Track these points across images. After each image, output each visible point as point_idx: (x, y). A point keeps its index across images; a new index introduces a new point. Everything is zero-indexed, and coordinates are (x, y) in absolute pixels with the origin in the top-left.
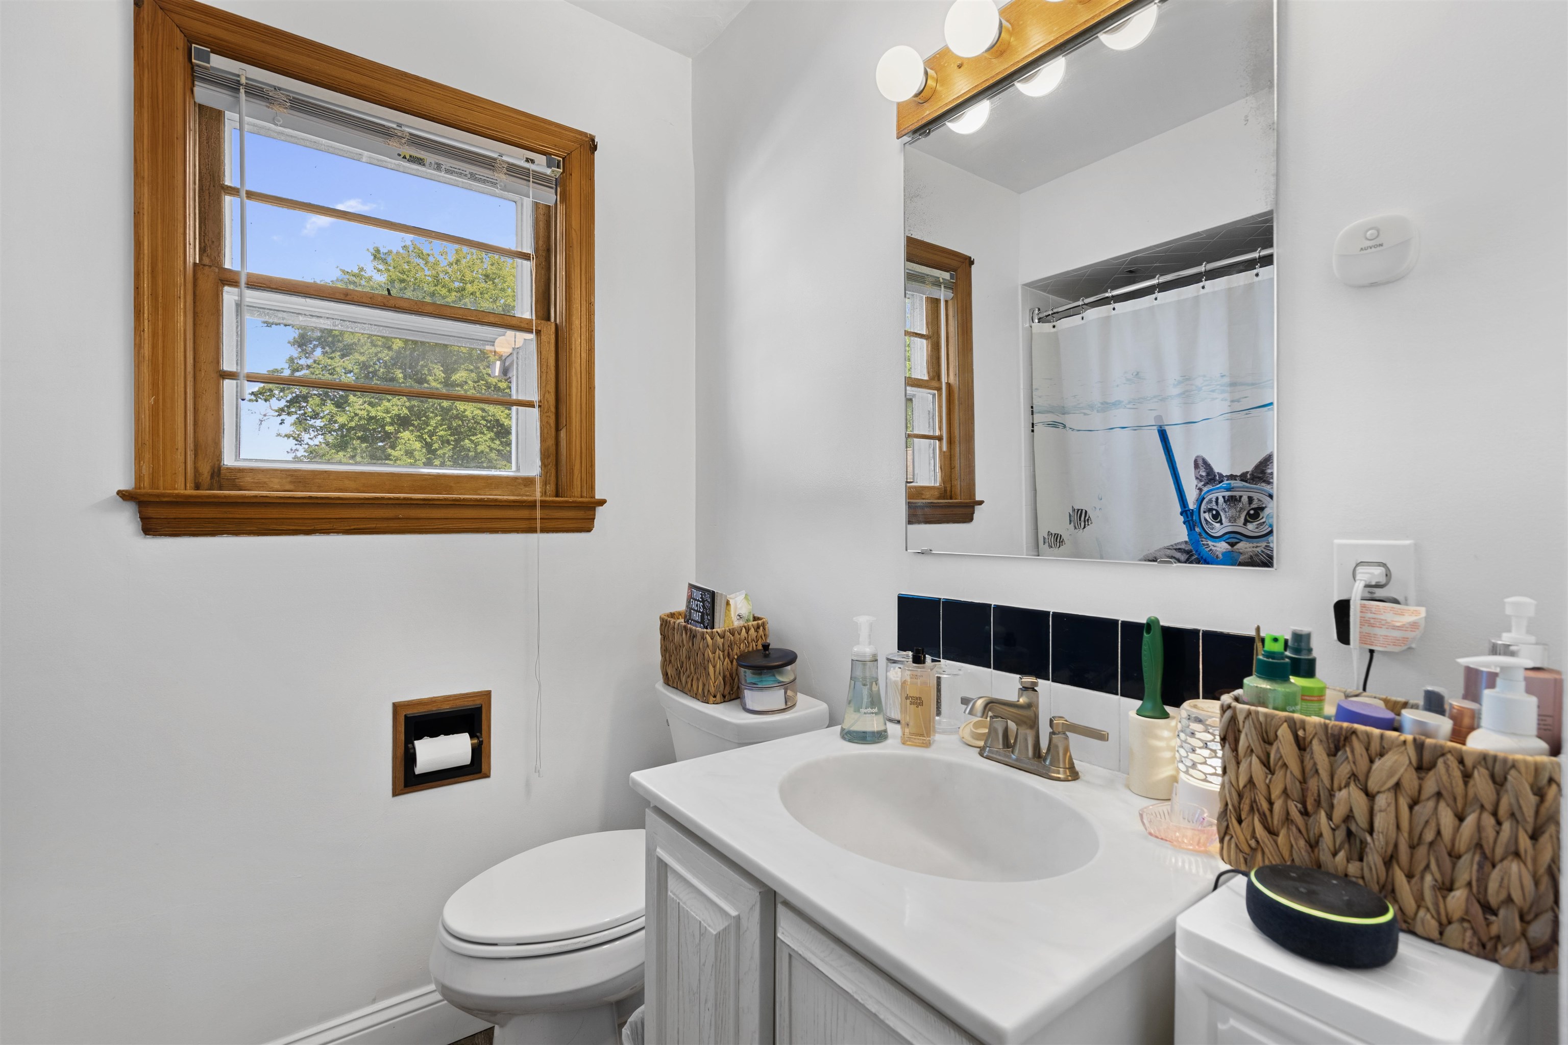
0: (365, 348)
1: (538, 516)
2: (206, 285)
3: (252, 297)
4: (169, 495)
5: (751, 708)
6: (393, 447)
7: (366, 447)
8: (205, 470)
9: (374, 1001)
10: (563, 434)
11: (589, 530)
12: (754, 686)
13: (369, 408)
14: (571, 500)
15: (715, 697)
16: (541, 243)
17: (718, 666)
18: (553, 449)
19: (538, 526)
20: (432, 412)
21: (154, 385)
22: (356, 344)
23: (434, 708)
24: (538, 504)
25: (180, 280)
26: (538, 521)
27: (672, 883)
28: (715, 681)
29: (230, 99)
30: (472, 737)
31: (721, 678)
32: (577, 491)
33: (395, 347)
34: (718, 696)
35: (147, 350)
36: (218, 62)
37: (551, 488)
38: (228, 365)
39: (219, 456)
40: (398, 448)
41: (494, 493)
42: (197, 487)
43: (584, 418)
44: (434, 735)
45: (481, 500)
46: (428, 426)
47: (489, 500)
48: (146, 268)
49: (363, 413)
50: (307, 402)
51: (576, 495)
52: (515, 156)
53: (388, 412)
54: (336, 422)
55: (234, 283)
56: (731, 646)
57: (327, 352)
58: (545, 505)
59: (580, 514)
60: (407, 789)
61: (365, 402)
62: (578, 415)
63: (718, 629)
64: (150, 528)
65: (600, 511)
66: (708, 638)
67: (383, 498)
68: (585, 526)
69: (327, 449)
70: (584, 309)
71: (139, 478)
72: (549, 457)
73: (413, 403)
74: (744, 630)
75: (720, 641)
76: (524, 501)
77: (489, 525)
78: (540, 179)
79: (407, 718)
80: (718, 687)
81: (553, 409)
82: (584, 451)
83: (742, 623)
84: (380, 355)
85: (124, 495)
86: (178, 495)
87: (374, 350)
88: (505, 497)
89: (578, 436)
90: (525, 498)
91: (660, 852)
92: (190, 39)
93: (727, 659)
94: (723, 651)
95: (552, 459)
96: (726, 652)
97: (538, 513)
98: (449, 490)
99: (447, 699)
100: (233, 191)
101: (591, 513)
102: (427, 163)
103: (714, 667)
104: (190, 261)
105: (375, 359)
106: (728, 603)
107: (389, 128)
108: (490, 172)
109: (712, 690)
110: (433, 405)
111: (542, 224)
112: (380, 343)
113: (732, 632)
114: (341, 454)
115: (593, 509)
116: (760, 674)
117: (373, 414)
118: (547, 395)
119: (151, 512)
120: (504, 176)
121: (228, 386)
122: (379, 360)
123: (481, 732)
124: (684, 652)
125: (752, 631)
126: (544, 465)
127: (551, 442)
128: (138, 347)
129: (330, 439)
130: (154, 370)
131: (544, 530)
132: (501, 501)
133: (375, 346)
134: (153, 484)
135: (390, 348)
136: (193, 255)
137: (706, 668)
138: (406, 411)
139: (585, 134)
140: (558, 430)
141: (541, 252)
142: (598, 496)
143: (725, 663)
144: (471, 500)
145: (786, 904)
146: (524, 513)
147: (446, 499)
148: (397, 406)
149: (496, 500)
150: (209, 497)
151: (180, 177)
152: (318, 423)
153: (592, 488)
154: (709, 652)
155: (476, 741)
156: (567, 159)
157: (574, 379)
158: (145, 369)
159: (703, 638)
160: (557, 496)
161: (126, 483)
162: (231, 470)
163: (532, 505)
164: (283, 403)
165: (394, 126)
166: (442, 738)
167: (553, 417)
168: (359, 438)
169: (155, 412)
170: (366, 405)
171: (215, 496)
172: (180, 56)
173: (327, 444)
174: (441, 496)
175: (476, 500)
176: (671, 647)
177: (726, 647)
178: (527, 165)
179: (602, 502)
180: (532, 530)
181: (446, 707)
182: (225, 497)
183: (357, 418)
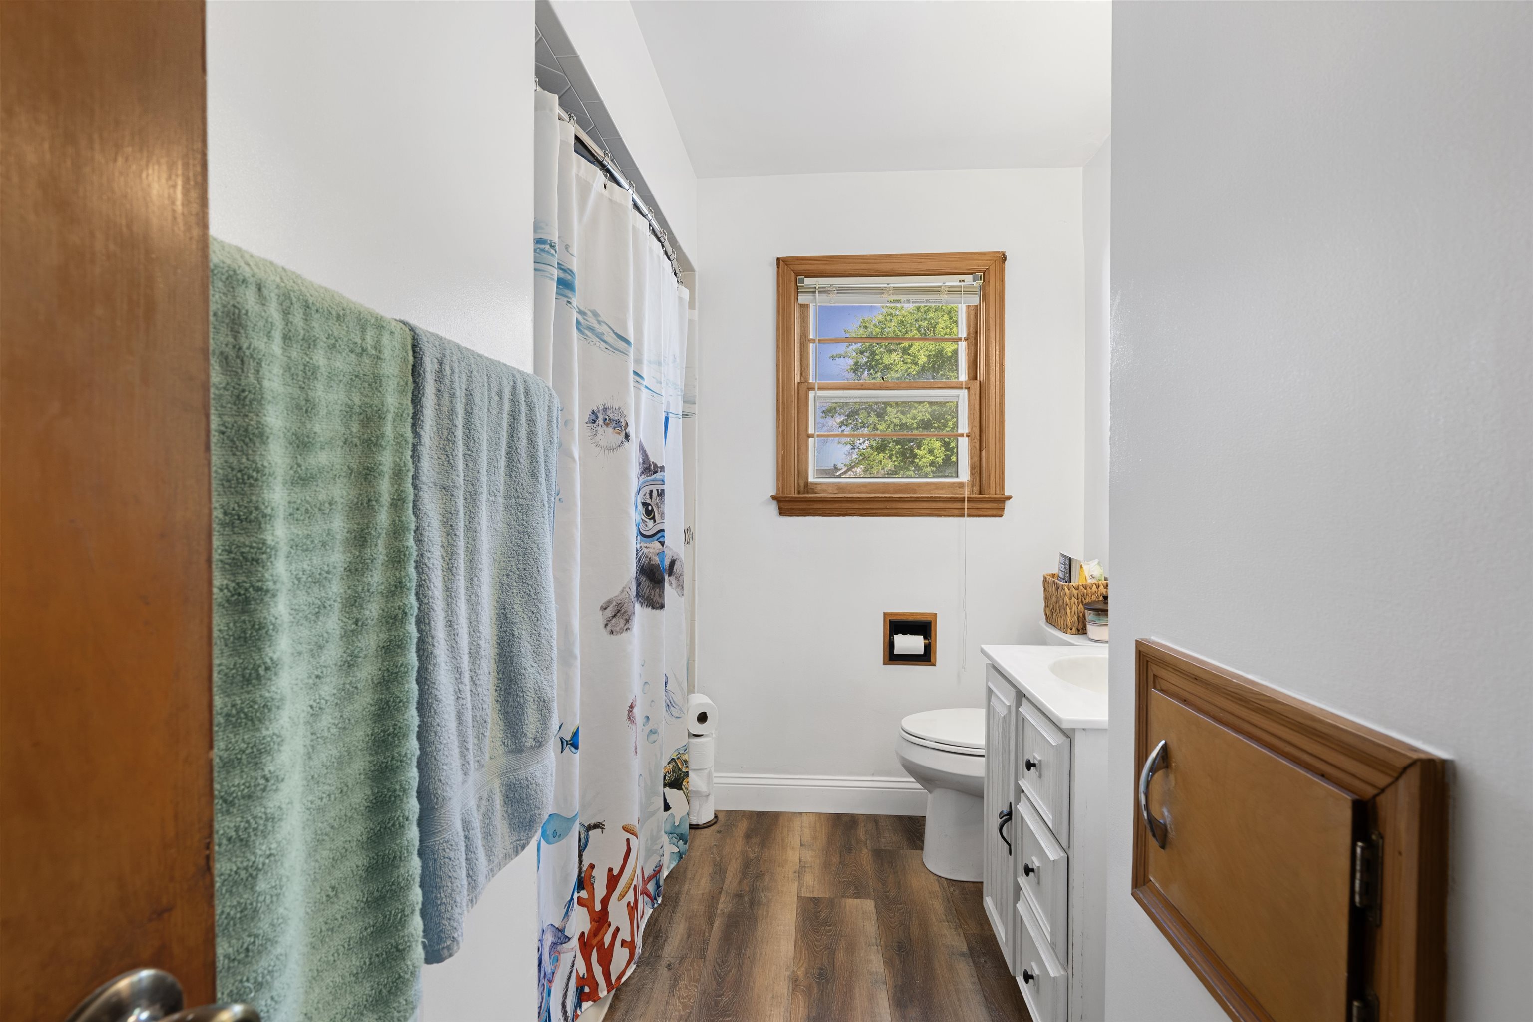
0: (899, 366)
1: (966, 507)
2: (802, 393)
3: (820, 393)
4: (789, 497)
5: (1092, 637)
6: (919, 447)
7: (899, 449)
8: (802, 484)
9: (873, 775)
10: (983, 453)
11: (1001, 516)
12: (1093, 622)
13: (901, 416)
14: (987, 496)
15: (1071, 629)
16: (971, 329)
17: (1073, 609)
18: (977, 463)
19: (966, 513)
20: (950, 415)
21: (783, 445)
22: (892, 364)
23: (904, 618)
24: (966, 499)
25: (793, 393)
26: (966, 510)
27: (993, 699)
28: (1071, 619)
29: (812, 298)
30: (925, 638)
31: (1076, 617)
32: (992, 491)
33: (920, 362)
34: (1074, 629)
35: (781, 429)
36: (808, 281)
37: (976, 489)
38: (811, 431)
39: (807, 477)
40: (922, 448)
41: (941, 492)
42: (799, 493)
43: (997, 441)
44: (904, 633)
45: (931, 497)
46: (946, 427)
47: (936, 497)
48: (781, 390)
49: (897, 421)
50: (859, 414)
51: (992, 493)
52: (952, 281)
53: (914, 418)
54: (877, 429)
55: (813, 389)
56: (1083, 596)
57: (871, 374)
58: (970, 499)
59: (995, 505)
60: (891, 662)
61: (898, 411)
62: (993, 440)
63: (1074, 583)
64: (783, 512)
65: (1008, 503)
66: (1066, 589)
67: (878, 497)
68: (998, 513)
69: (872, 451)
70: (997, 369)
71: (778, 489)
72: (975, 468)
73: (933, 408)
74: (1094, 586)
75: (1075, 592)
76: (957, 498)
77: (936, 512)
78: (969, 291)
79: (891, 622)
80: (1073, 623)
81: (978, 437)
82: (997, 463)
83: (1094, 581)
84: (909, 371)
85: (774, 497)
86: (792, 497)
87: (905, 367)
88: (945, 495)
89: (993, 453)
90: (957, 495)
91: (990, 684)
92: (797, 275)
93: (1081, 605)
94: (1078, 599)
95: (977, 469)
96: (1080, 600)
97: (966, 505)
98: (914, 491)
99: (912, 614)
100: (813, 341)
101: (1002, 504)
102: (902, 301)
103: (1071, 609)
104: (796, 382)
105: (906, 374)
106: (1081, 567)
107: (883, 288)
108: (938, 296)
109: (1069, 624)
110: (950, 409)
111: (972, 317)
112: (909, 361)
113: (1085, 587)
114: (881, 455)
115: (1004, 502)
116: (1099, 615)
117: (904, 421)
118: (974, 429)
119: (782, 505)
120: (946, 296)
121: (811, 440)
122: (908, 375)
123: (930, 637)
124: (1054, 599)
125: (1102, 588)
126: (972, 474)
127: (976, 459)
128: (778, 427)
129: (874, 444)
130: (784, 438)
131: (969, 516)
132: (943, 498)
133: (906, 363)
134: (783, 492)
135: (916, 364)
136: (798, 379)
137: (1065, 609)
138: (929, 416)
139: (999, 252)
140: (981, 450)
141: (971, 335)
142: (1007, 494)
143: (1079, 607)
144: (925, 497)
145: (1028, 699)
146: (958, 505)
147: (911, 497)
148: (922, 412)
149: (940, 497)
150: (803, 497)
151: (793, 343)
152: (866, 431)
153: (1003, 488)
154: (1067, 599)
155: (927, 641)
156: (986, 273)
157: (991, 416)
158: (780, 438)
159: (1063, 589)
160: (980, 494)
161: (774, 493)
162: (812, 484)
163: (962, 500)
164: (843, 418)
165: (886, 286)
166: (908, 636)
167: (978, 442)
168: (894, 441)
169: (784, 456)
170: (899, 414)
171: (806, 497)
172: (793, 284)
173: (871, 446)
174: (909, 495)
175: (928, 497)
176: (1048, 596)
177: (1080, 596)
178: (960, 284)
179: (1009, 498)
180: (962, 516)
181: (911, 619)
182: (810, 497)
183: (892, 426)
